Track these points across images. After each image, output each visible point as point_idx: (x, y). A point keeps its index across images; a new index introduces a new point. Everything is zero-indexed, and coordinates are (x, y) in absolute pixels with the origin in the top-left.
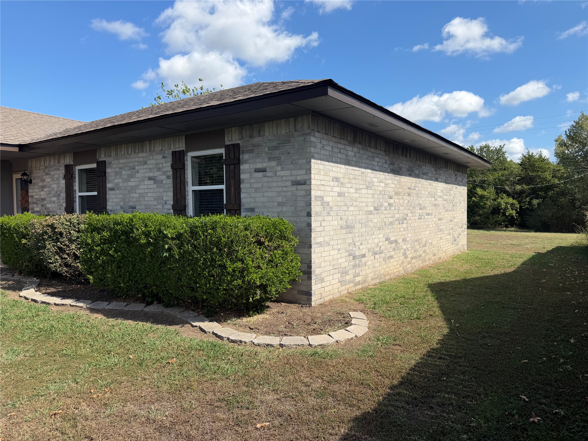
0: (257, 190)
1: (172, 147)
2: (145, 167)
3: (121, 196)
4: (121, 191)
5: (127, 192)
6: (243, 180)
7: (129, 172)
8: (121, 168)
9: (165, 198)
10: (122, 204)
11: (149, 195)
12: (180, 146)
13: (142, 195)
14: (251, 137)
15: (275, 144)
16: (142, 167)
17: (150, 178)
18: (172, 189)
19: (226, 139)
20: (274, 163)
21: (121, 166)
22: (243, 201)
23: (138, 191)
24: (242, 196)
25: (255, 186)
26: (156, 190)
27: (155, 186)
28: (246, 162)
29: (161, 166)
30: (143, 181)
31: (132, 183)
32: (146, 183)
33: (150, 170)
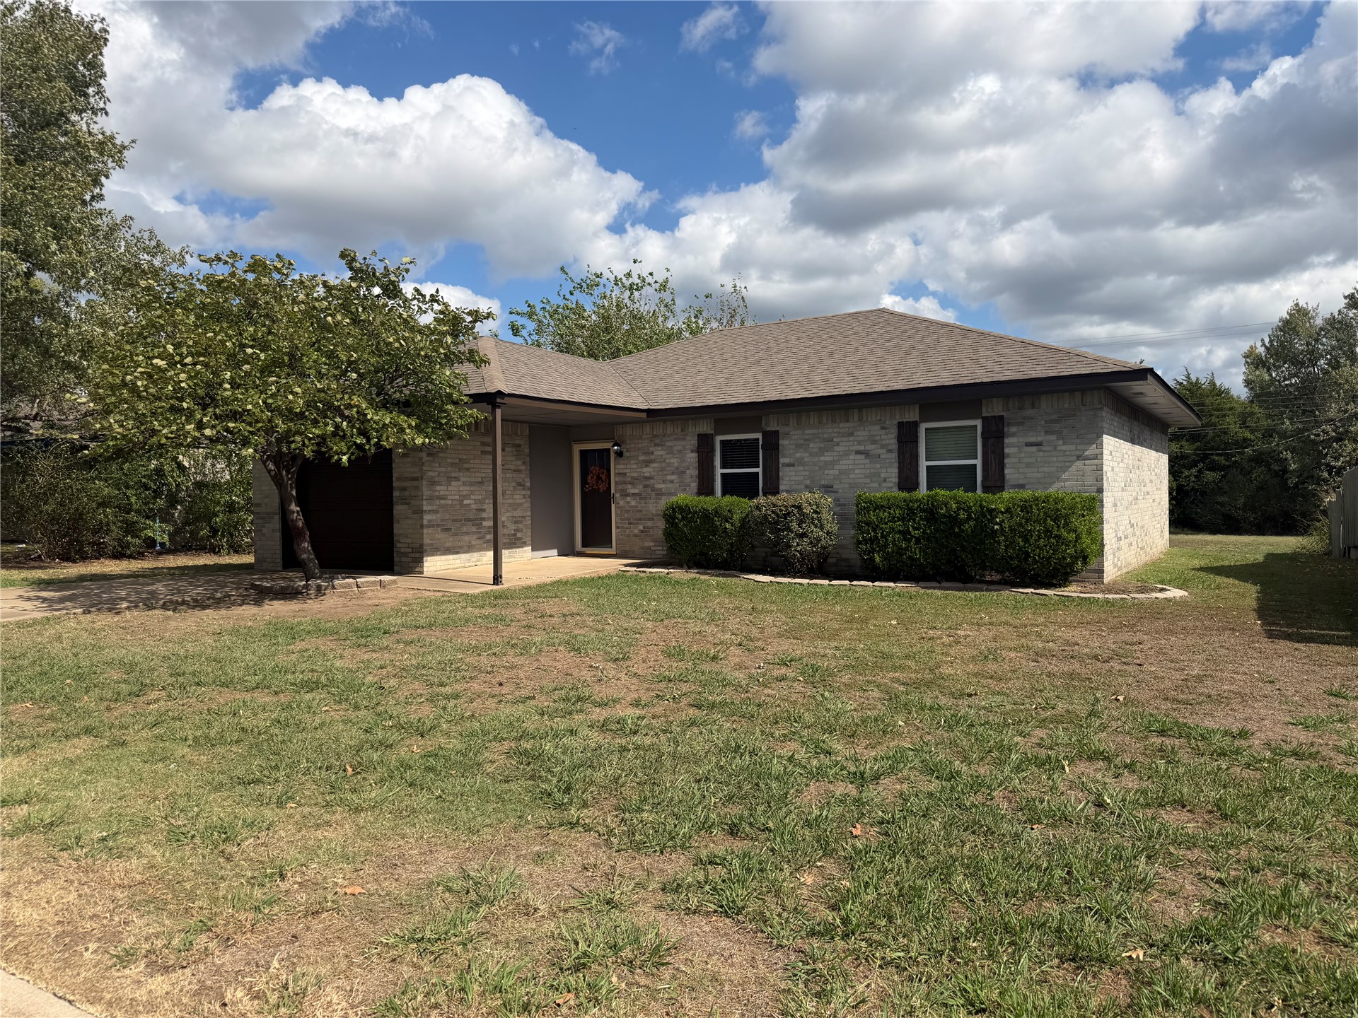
0: (1028, 465)
1: (898, 417)
2: (851, 439)
3: (807, 473)
4: (806, 468)
5: (817, 468)
6: (1008, 454)
7: (822, 445)
8: (808, 440)
9: (882, 475)
11: (857, 471)
12: (912, 415)
13: (841, 472)
14: (1021, 408)
15: (1054, 417)
16: (844, 439)
18: (896, 465)
19: (984, 410)
20: (1053, 437)
21: (807, 437)
22: (1007, 477)
23: (836, 467)
24: (1006, 471)
25: (1026, 460)
26: (867, 466)
27: (867, 461)
28: (1013, 435)
29: (878, 438)
30: (848, 455)
31: (827, 457)
32: (851, 457)
33: (860, 443)
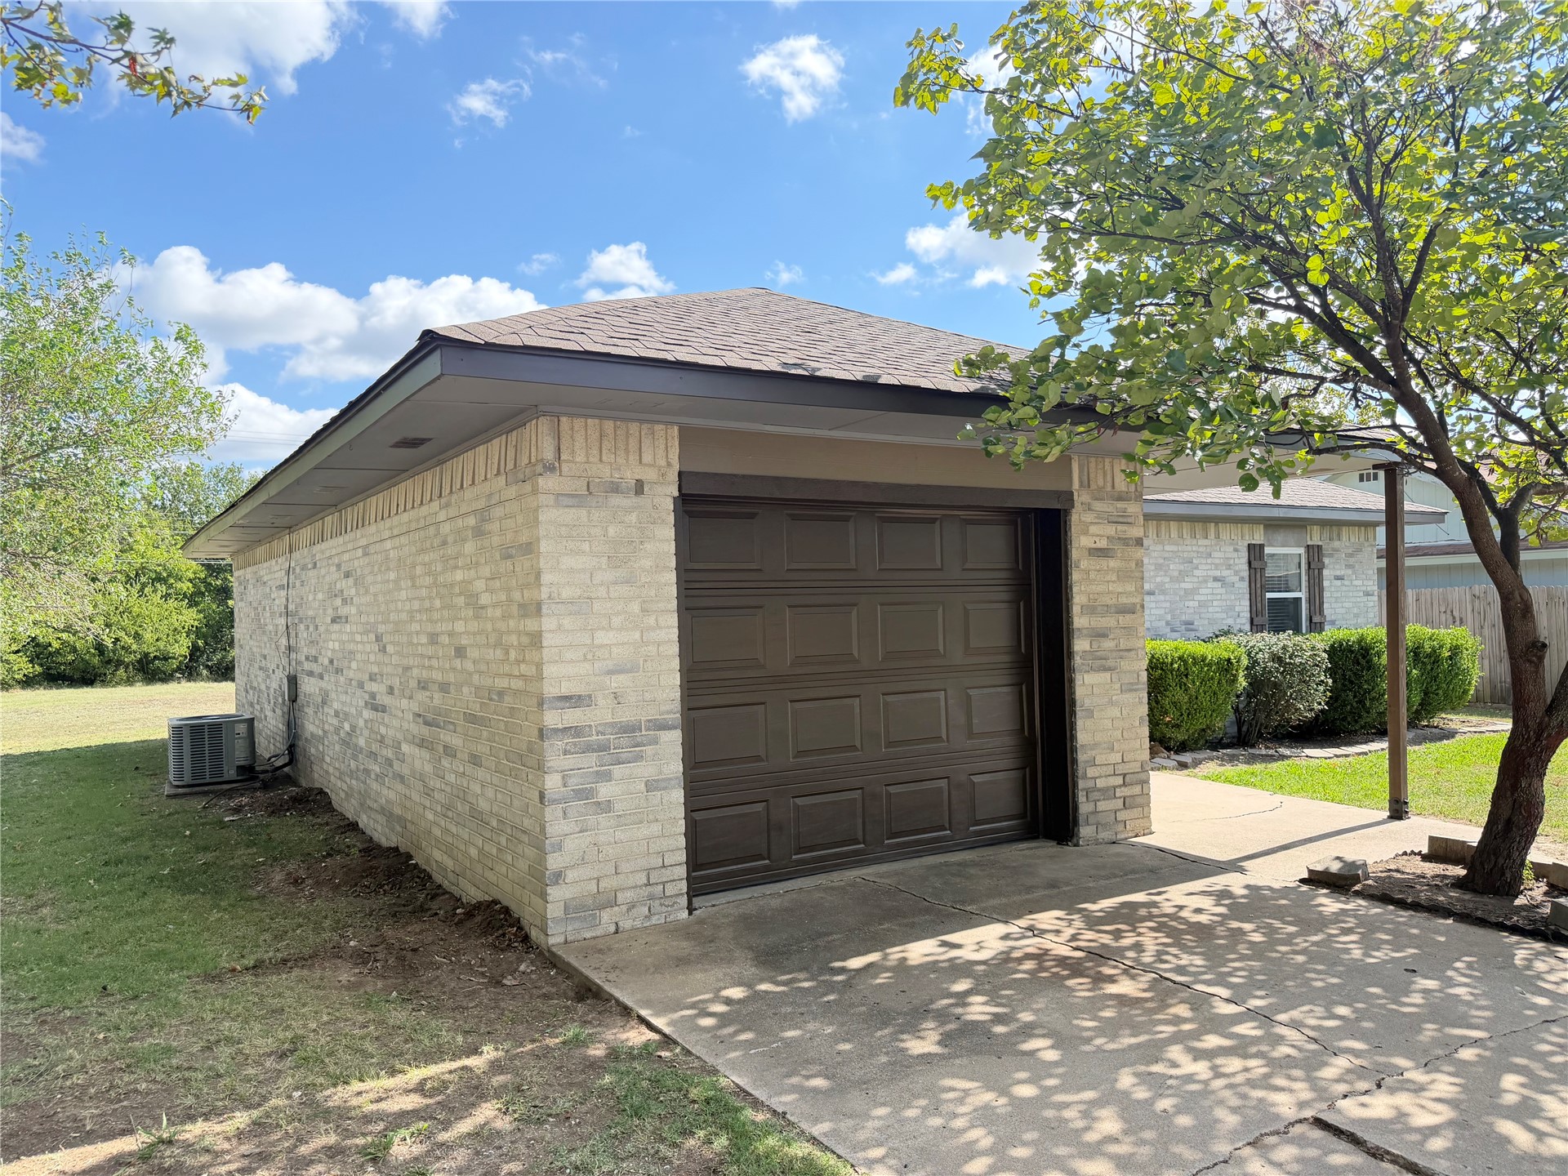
1: (1246, 538)
3: (1167, 605)
5: (1177, 598)
6: (1325, 587)
10: (1169, 617)
11: (1215, 603)
13: (1202, 604)
14: (1331, 539)
15: (1351, 551)
16: (1203, 561)
17: (1216, 579)
18: (1247, 596)
19: (1308, 538)
22: (1326, 611)
24: (1325, 606)
25: (1335, 595)
26: (1224, 597)
27: (1223, 591)
28: (1327, 567)
31: (1188, 584)
32: (1209, 585)
33: (1216, 567)
